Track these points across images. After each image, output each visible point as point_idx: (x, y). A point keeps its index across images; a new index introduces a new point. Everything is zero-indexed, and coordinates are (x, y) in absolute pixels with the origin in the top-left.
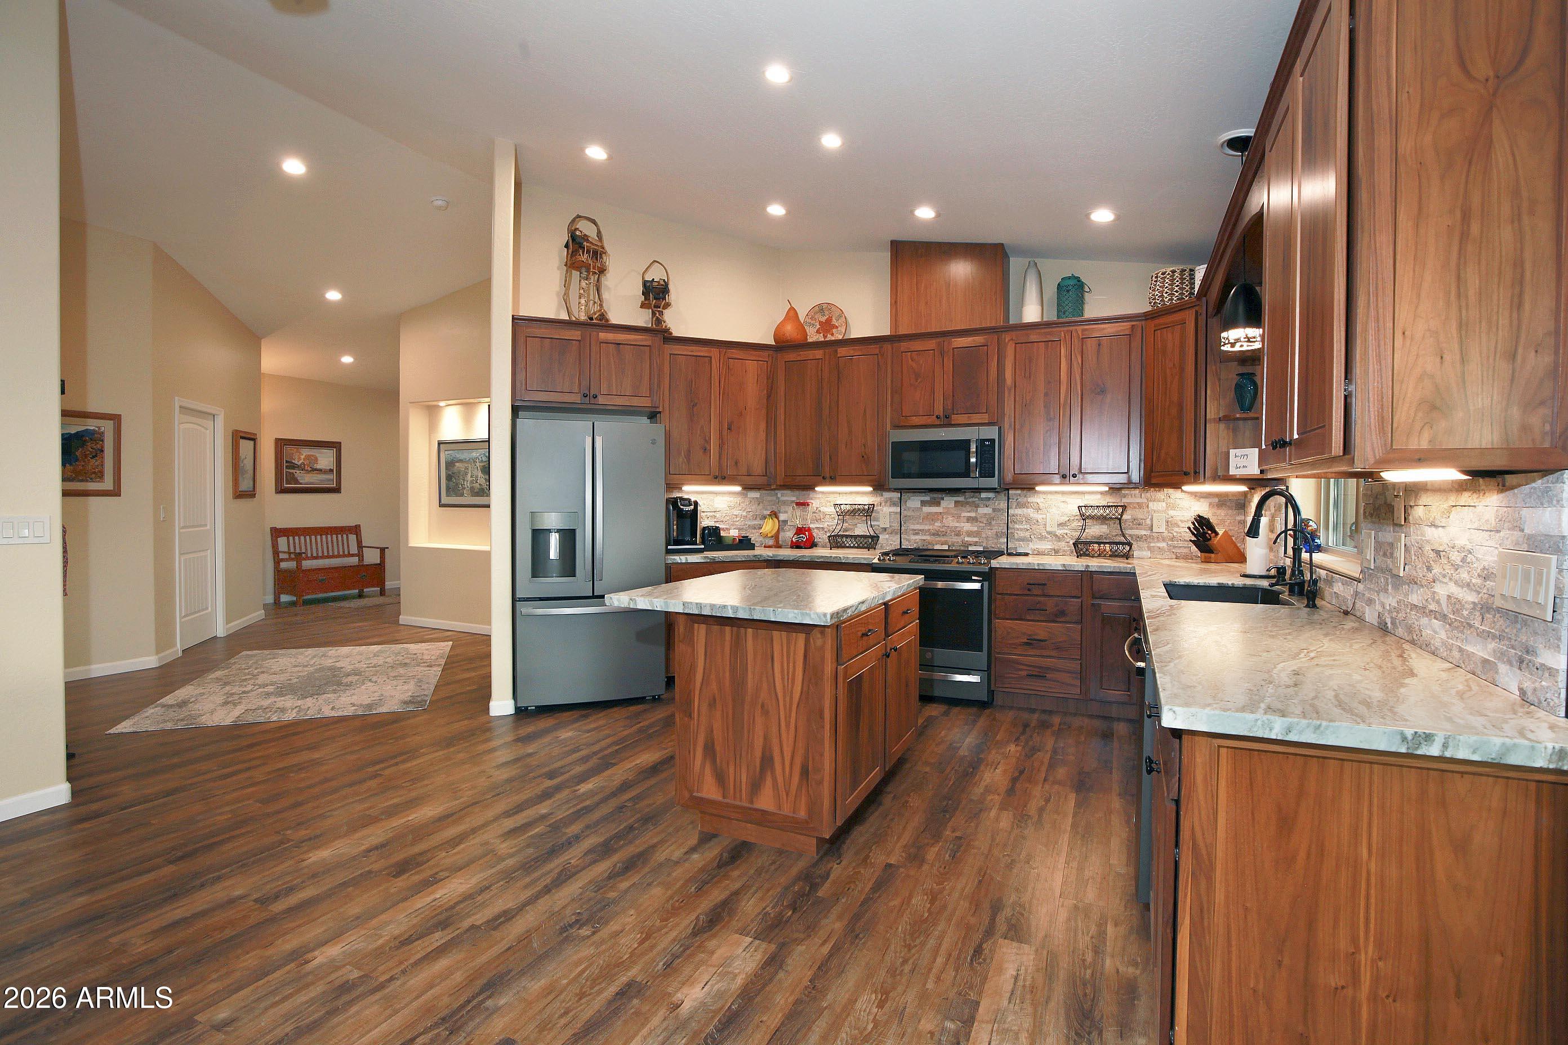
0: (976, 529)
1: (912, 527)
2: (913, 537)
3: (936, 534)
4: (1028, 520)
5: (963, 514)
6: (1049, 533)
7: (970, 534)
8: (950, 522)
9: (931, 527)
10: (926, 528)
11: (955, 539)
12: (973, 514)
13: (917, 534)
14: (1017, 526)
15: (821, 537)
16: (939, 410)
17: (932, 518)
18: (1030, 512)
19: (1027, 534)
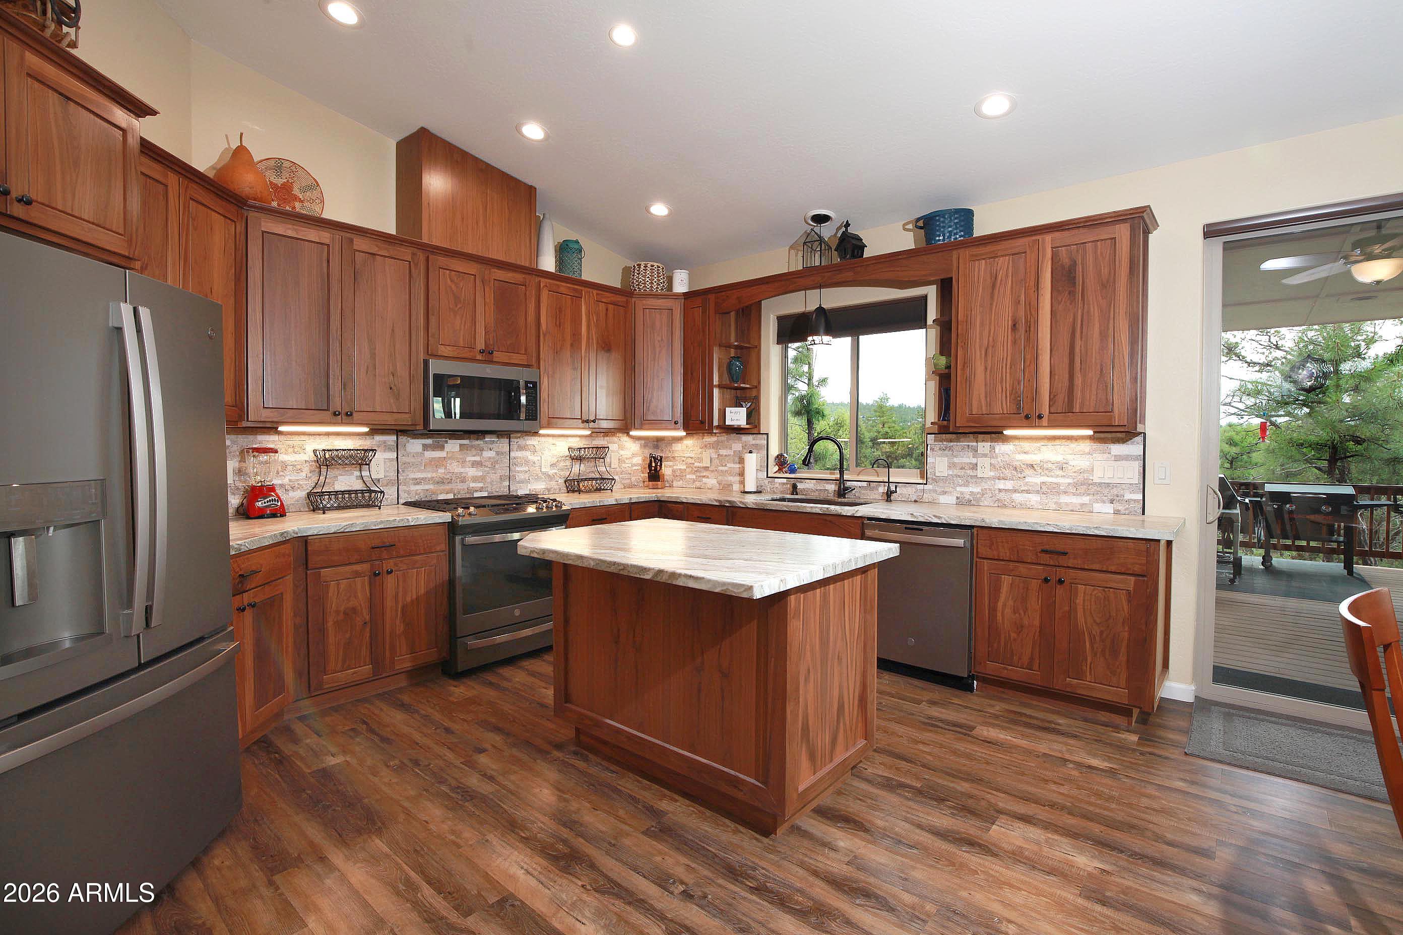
0: (481, 474)
1: (412, 476)
2: (414, 488)
3: (441, 482)
4: (527, 462)
5: (469, 459)
6: (544, 473)
7: (475, 479)
8: (455, 467)
9: (434, 475)
10: (429, 475)
11: (460, 486)
12: (477, 458)
13: (418, 484)
14: (517, 469)
15: (293, 497)
16: (480, 344)
17: (438, 463)
18: (527, 454)
19: (527, 476)
